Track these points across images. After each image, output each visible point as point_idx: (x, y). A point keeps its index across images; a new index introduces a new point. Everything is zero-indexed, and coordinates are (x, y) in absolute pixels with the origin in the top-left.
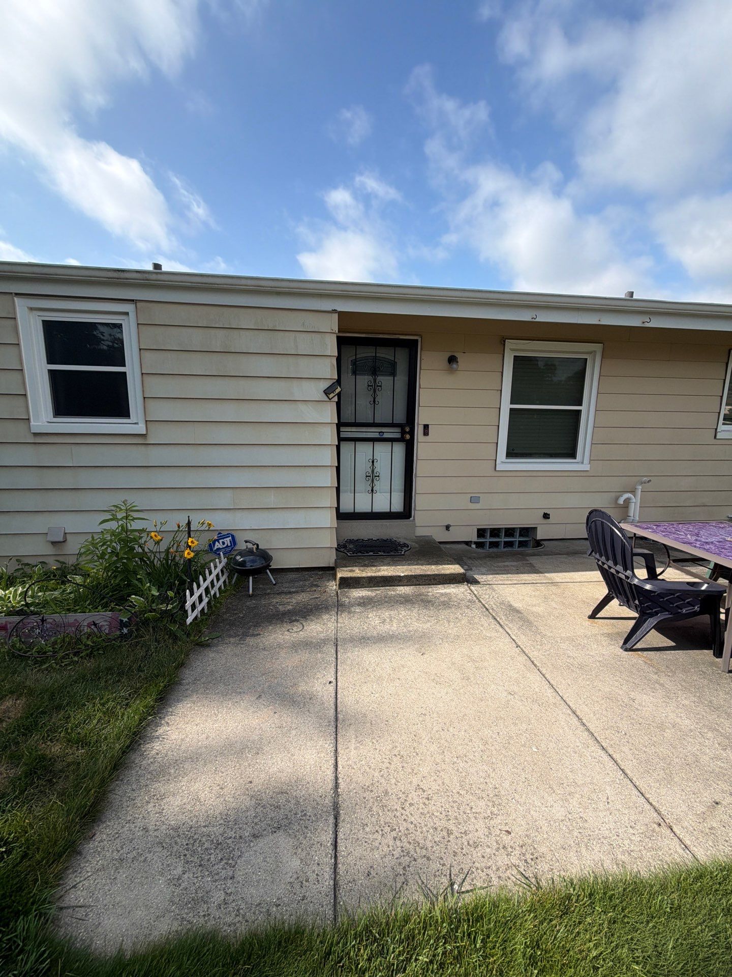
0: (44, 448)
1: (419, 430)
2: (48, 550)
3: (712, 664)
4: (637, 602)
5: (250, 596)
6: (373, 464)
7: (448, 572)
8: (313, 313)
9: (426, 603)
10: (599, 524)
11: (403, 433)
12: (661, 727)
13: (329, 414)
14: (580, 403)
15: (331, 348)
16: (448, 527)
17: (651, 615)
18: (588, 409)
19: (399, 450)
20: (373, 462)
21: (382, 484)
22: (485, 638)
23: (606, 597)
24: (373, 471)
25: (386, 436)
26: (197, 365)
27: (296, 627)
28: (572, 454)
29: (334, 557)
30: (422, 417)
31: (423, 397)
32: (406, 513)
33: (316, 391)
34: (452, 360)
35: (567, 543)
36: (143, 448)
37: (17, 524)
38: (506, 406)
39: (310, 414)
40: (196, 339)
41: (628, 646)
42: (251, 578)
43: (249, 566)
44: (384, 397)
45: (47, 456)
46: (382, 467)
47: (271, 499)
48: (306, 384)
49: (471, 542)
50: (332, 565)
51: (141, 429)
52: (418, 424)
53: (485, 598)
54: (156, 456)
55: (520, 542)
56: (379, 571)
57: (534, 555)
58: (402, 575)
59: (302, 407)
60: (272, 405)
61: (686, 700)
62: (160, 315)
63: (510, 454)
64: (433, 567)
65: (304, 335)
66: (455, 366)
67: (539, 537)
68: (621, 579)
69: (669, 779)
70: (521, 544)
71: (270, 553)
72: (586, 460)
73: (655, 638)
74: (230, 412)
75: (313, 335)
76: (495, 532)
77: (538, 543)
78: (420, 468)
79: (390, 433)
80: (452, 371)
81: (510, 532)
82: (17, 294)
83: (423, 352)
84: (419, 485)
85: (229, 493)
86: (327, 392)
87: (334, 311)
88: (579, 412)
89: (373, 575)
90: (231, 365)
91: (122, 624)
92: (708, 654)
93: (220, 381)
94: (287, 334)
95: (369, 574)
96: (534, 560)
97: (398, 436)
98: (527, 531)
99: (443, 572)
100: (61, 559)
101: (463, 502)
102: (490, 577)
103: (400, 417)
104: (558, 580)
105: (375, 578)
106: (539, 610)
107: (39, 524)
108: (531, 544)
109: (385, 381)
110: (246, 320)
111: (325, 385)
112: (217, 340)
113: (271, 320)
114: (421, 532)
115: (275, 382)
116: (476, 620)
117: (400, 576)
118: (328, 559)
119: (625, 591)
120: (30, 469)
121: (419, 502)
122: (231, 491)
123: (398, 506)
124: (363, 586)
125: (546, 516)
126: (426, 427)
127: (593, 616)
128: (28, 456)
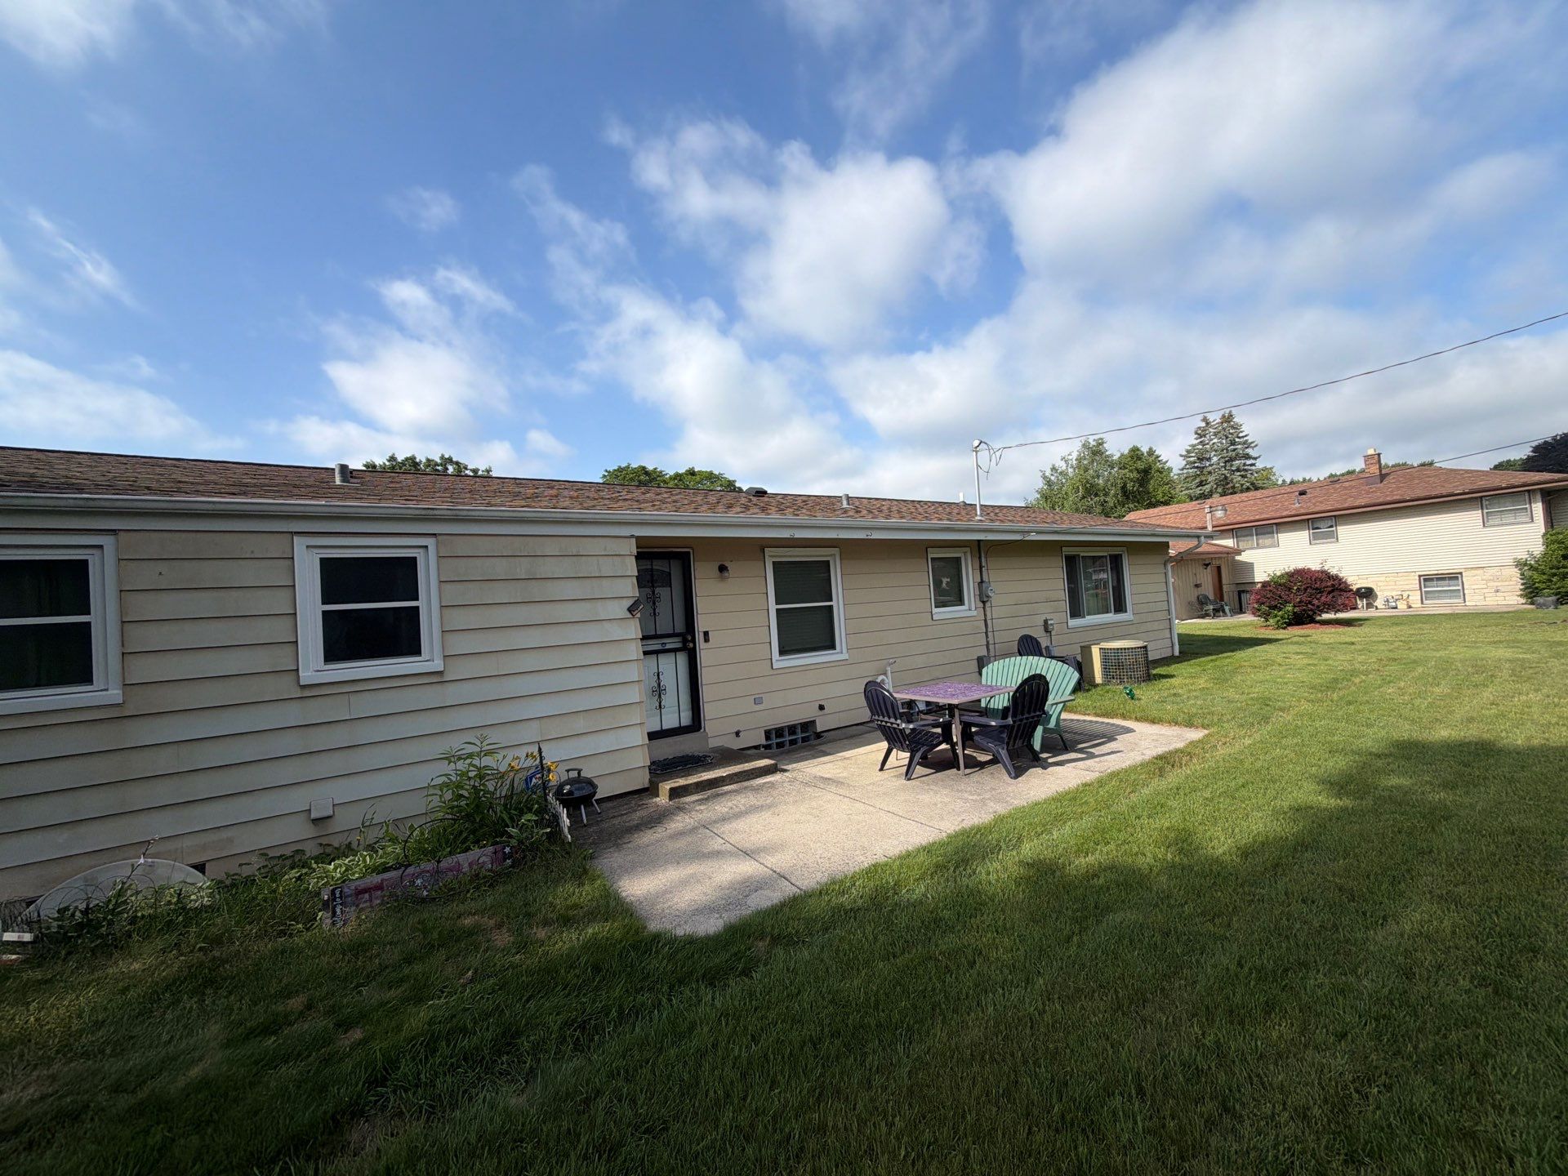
0: (312, 702)
1: (700, 637)
2: (309, 831)
3: (956, 774)
4: (907, 743)
5: (585, 826)
6: (659, 678)
7: (762, 765)
8: (613, 539)
9: (757, 789)
10: (873, 691)
11: (685, 641)
12: (936, 804)
13: (633, 630)
14: (831, 600)
15: (631, 567)
16: (737, 734)
17: (917, 751)
18: (838, 603)
19: (682, 659)
20: (658, 675)
21: (669, 699)
22: (815, 797)
23: (888, 750)
24: (659, 685)
25: (668, 647)
26: (502, 593)
27: (660, 829)
28: (831, 646)
29: (647, 776)
30: (701, 624)
31: (701, 604)
32: (696, 725)
33: (620, 609)
34: (722, 569)
35: (844, 730)
36: (438, 687)
37: (265, 805)
38: (773, 607)
39: (617, 632)
40: (500, 568)
41: (908, 777)
42: (582, 807)
43: (577, 794)
44: (663, 607)
45: (314, 712)
46: (668, 681)
47: (580, 724)
48: (610, 603)
49: (760, 745)
50: (647, 785)
51: (438, 665)
52: (698, 632)
53: (800, 776)
54: (467, 692)
55: (802, 738)
56: (701, 776)
57: (820, 744)
58: (724, 775)
59: (607, 625)
60: (576, 626)
61: (945, 792)
62: (462, 546)
63: (783, 652)
64: (747, 764)
65: (606, 558)
66: (726, 574)
67: (819, 730)
68: (895, 728)
69: (942, 819)
70: (804, 740)
71: (596, 781)
72: (845, 650)
73: (919, 770)
74: (534, 638)
75: (615, 558)
76: (779, 732)
77: (818, 735)
78: (706, 676)
79: (672, 643)
80: (723, 579)
81: (792, 729)
82: (295, 533)
83: (696, 564)
84: (706, 693)
85: (535, 725)
86: (630, 610)
87: (632, 536)
88: (831, 607)
89: (699, 780)
90: (536, 591)
91: (506, 857)
92: (954, 771)
93: (524, 608)
94: (589, 558)
95: (696, 780)
96: (823, 748)
97: (679, 645)
98: (808, 726)
99: (757, 766)
100: (325, 841)
101: (748, 705)
102: (794, 765)
103: (680, 627)
104: (848, 756)
105: (702, 782)
106: (845, 774)
107: (298, 800)
108: (813, 737)
109: (664, 592)
110: (551, 547)
111: (628, 603)
112: (522, 568)
113: (573, 547)
114: (713, 743)
115: (583, 604)
116: (802, 790)
117: (723, 777)
118: (642, 780)
119: (898, 737)
120: (293, 730)
121: (708, 711)
122: (538, 721)
123: (686, 720)
124: (691, 794)
125: (821, 708)
126: (706, 634)
127: (881, 769)
128: (293, 714)
